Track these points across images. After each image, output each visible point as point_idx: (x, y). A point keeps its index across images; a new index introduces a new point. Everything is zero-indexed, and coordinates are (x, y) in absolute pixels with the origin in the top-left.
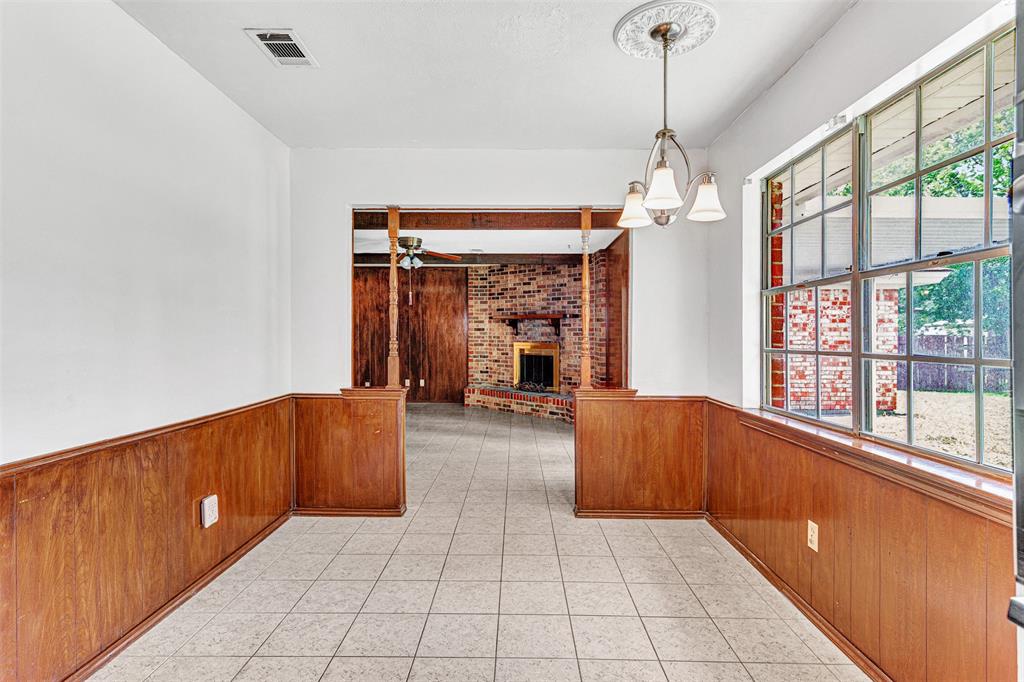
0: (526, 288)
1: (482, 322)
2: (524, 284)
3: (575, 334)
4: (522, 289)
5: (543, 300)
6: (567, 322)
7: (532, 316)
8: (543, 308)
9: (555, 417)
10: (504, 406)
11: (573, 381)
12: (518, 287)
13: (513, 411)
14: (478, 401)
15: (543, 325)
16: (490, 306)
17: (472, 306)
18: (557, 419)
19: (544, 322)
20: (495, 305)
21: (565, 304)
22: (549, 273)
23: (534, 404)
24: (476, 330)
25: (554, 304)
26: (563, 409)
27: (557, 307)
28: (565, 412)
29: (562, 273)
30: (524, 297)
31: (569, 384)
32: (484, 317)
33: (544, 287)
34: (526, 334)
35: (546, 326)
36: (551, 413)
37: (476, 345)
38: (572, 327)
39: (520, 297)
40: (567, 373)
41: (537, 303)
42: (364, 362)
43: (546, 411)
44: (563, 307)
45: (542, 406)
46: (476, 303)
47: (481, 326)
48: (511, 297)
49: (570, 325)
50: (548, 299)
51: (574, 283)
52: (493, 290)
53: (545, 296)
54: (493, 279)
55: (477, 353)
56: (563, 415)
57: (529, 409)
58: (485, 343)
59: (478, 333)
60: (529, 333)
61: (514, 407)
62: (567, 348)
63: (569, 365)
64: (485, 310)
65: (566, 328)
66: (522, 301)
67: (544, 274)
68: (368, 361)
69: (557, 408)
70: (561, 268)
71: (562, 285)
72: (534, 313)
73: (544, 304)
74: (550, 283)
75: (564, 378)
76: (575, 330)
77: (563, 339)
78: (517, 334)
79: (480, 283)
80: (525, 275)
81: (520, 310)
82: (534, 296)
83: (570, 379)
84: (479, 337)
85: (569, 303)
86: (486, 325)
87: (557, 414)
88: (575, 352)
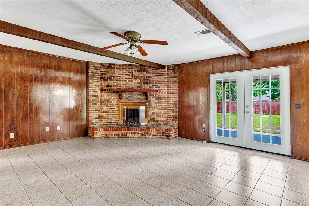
0: (127, 77)
1: (97, 92)
2: (126, 75)
3: (156, 99)
4: (124, 77)
5: (138, 83)
6: (152, 93)
7: (132, 90)
8: (138, 87)
9: (156, 137)
10: (122, 135)
11: (156, 120)
12: (121, 76)
13: (129, 137)
14: (102, 135)
15: (138, 95)
16: (101, 84)
17: (91, 83)
18: (157, 138)
19: (139, 93)
20: (105, 84)
21: (151, 85)
22: (142, 71)
23: (143, 132)
24: (93, 96)
25: (145, 85)
26: (160, 133)
27: (147, 87)
28: (162, 134)
29: (149, 72)
30: (126, 81)
31: (154, 121)
32: (98, 89)
33: (139, 77)
34: (127, 99)
35: (140, 95)
36: (153, 135)
37: (93, 104)
38: (155, 96)
39: (123, 81)
40: (152, 116)
41: (135, 84)
42: (9, 117)
43: (150, 135)
44: (150, 87)
45: (148, 133)
46: (93, 81)
47: (96, 94)
48: (116, 80)
49: (154, 95)
50: (142, 83)
51: (156, 77)
52: (103, 76)
53: (139, 81)
54: (103, 70)
55: (94, 108)
56: (161, 135)
57: (140, 135)
58: (98, 103)
59: (94, 98)
60: (129, 98)
61: (129, 134)
62: (152, 105)
63: (153, 113)
64: (98, 86)
65: (152, 97)
66: (125, 83)
67: (138, 71)
68: (13, 118)
69: (157, 133)
70: (149, 69)
71: (149, 77)
72: (133, 89)
73: (139, 85)
74: (143, 75)
75: (151, 119)
76: (157, 97)
77: (150, 101)
78: (120, 99)
79: (95, 71)
80: (126, 71)
81: (123, 87)
82: (133, 81)
83: (154, 119)
84: (94, 100)
85: (153, 85)
86: (99, 94)
87: (158, 135)
88: (156, 107)
